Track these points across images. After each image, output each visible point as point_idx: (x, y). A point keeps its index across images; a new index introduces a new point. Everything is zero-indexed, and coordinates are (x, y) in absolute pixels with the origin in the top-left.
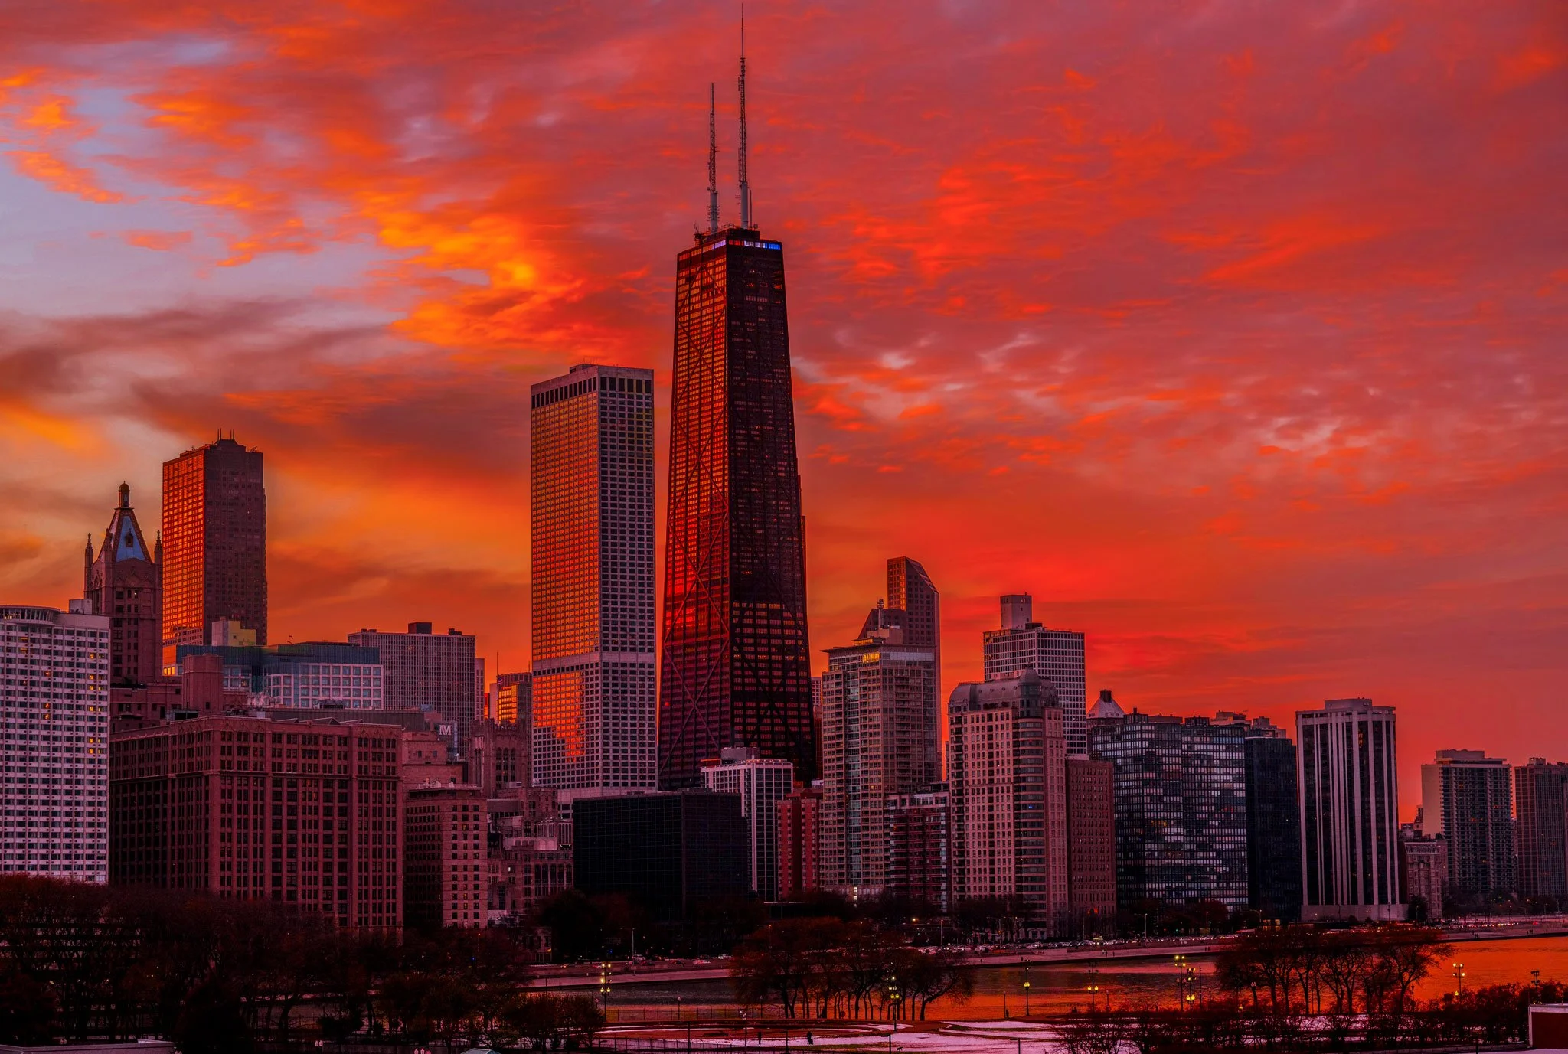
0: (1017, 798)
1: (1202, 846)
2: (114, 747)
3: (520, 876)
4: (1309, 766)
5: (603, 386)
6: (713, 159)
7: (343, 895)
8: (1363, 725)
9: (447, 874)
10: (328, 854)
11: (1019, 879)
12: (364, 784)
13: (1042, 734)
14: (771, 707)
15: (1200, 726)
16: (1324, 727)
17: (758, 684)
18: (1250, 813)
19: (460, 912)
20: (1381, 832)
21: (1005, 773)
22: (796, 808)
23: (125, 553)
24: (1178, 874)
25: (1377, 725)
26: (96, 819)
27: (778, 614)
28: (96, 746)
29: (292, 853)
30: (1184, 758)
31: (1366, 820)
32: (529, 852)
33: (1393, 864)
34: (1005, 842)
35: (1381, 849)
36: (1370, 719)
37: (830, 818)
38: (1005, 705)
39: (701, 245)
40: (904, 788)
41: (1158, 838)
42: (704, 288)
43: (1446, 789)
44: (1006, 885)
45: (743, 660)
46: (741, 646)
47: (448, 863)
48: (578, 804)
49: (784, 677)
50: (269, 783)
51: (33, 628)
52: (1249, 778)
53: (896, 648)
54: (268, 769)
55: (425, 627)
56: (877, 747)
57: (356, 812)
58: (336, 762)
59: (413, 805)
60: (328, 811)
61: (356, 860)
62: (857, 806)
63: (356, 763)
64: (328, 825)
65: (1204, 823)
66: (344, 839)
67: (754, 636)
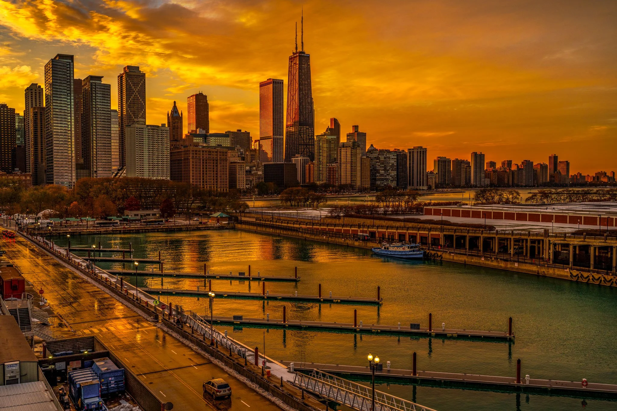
0: (351, 165)
1: (388, 175)
2: (171, 153)
3: (255, 179)
4: (410, 159)
5: (273, 83)
6: (296, 37)
7: (217, 182)
8: (420, 152)
9: (238, 178)
10: (214, 174)
11: (351, 180)
12: (221, 160)
13: (356, 153)
14: (307, 147)
15: (388, 151)
16: (413, 152)
17: (304, 142)
18: (397, 168)
19: (240, 186)
20: (423, 172)
21: (349, 159)
22: (310, 166)
23: (175, 115)
24: (383, 180)
25: (423, 151)
26: (167, 167)
27: (308, 129)
28: (167, 153)
29: (206, 174)
30: (385, 157)
31: (420, 170)
32: (256, 174)
33: (425, 178)
34: (349, 173)
35: (423, 176)
36: (422, 150)
37: (316, 168)
38: (349, 147)
39: (294, 55)
40: (330, 163)
41: (379, 173)
42: (294, 64)
43: (439, 164)
44: (349, 182)
45: (301, 137)
46: (301, 135)
47: (238, 176)
48: (265, 165)
49: (309, 141)
50: (201, 160)
51: (154, 129)
52: (397, 162)
53: (329, 135)
54: (201, 157)
55: (240, 131)
56: (325, 155)
57: (219, 166)
58: (215, 156)
59: (231, 165)
60: (213, 166)
61: (219, 175)
62: (321, 166)
63: (219, 156)
64: (213, 168)
65: (388, 170)
66: (216, 171)
67: (303, 133)
